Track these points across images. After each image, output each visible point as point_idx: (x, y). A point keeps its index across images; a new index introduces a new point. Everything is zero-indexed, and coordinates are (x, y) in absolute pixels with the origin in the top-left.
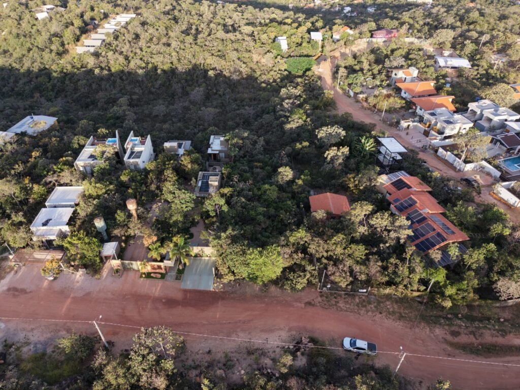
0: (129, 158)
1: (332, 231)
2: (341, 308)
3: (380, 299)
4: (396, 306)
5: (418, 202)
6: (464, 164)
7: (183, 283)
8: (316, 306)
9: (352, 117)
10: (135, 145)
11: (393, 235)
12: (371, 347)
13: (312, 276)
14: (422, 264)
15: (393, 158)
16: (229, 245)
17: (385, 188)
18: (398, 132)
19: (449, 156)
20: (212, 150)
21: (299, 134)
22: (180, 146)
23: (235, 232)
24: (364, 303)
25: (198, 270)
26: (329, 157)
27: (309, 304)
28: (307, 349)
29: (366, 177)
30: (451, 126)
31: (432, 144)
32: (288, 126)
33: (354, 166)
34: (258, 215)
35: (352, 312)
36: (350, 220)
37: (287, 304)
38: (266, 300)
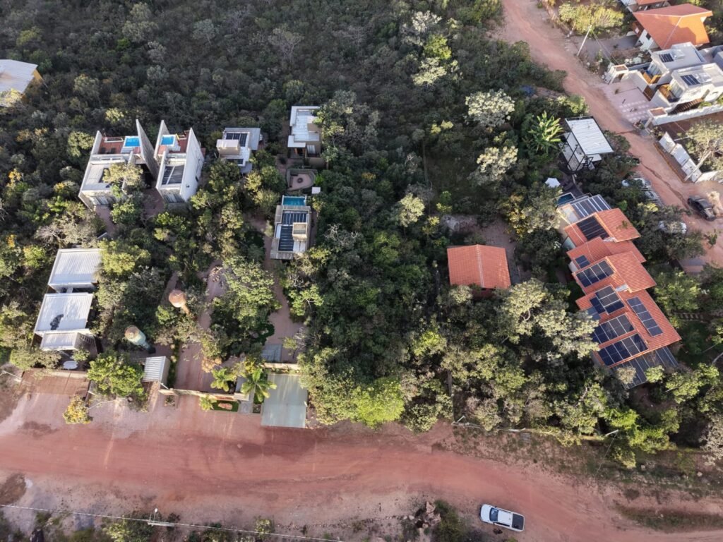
0: (164, 182)
2: (482, 453)
3: (536, 439)
5: (615, 270)
6: (700, 173)
7: (263, 417)
8: (448, 450)
12: (518, 522)
13: (445, 408)
14: (605, 400)
15: (587, 158)
16: (326, 376)
17: (567, 231)
18: (601, 85)
19: (678, 150)
20: (295, 142)
22: (242, 141)
23: (336, 352)
24: (512, 447)
25: (284, 395)
26: (484, 164)
27: (438, 446)
28: (433, 525)
30: (695, 89)
32: (419, 80)
34: (369, 302)
35: (496, 459)
36: (507, 312)
37: (408, 447)
38: (379, 441)
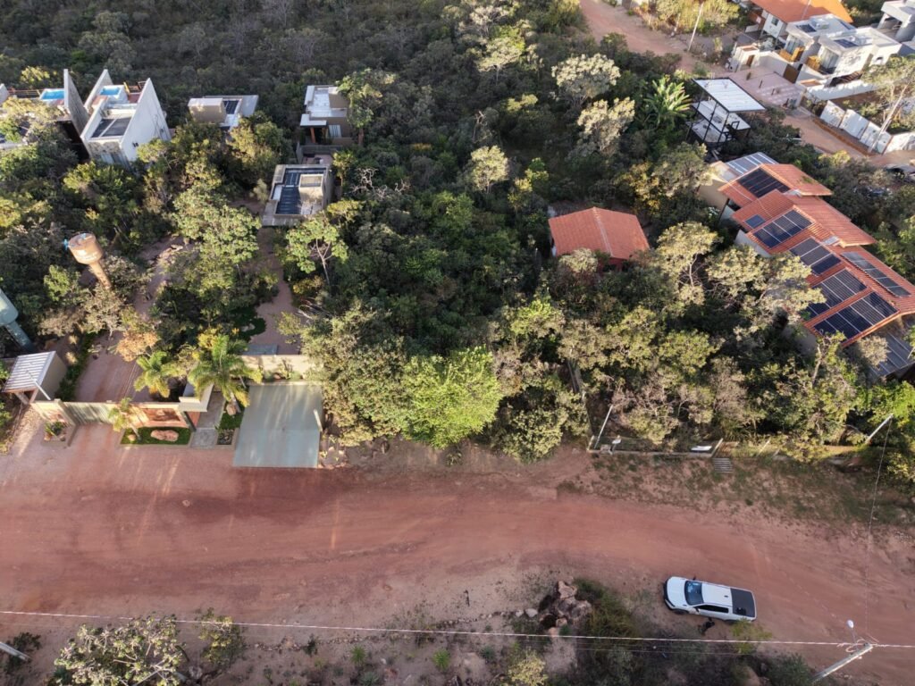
0: (96, 134)
1: (614, 300)
2: (650, 496)
3: (742, 467)
4: (783, 482)
5: (812, 220)
6: (889, 136)
7: (237, 453)
8: (587, 493)
9: (625, 45)
10: (114, 102)
11: (771, 304)
12: (743, 603)
13: (573, 417)
14: (852, 376)
15: (729, 127)
16: (354, 350)
17: (723, 193)
18: (726, 74)
19: (852, 119)
20: (312, 119)
21: (512, 81)
22: (230, 108)
23: (370, 315)
24: (706, 479)
25: (279, 417)
26: (589, 125)
27: (568, 488)
28: (576, 619)
29: (680, 166)
30: (852, 53)
31: (808, 96)
32: (486, 64)
33: (643, 147)
34: (427, 267)
35: (677, 504)
36: (659, 270)
37: (512, 492)
38: (459, 483)
